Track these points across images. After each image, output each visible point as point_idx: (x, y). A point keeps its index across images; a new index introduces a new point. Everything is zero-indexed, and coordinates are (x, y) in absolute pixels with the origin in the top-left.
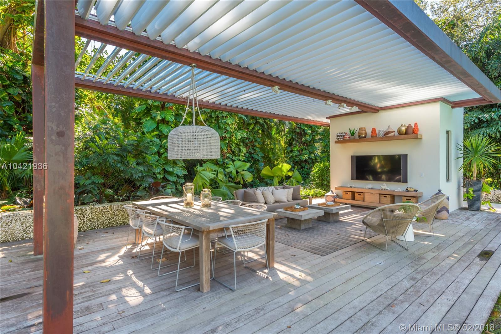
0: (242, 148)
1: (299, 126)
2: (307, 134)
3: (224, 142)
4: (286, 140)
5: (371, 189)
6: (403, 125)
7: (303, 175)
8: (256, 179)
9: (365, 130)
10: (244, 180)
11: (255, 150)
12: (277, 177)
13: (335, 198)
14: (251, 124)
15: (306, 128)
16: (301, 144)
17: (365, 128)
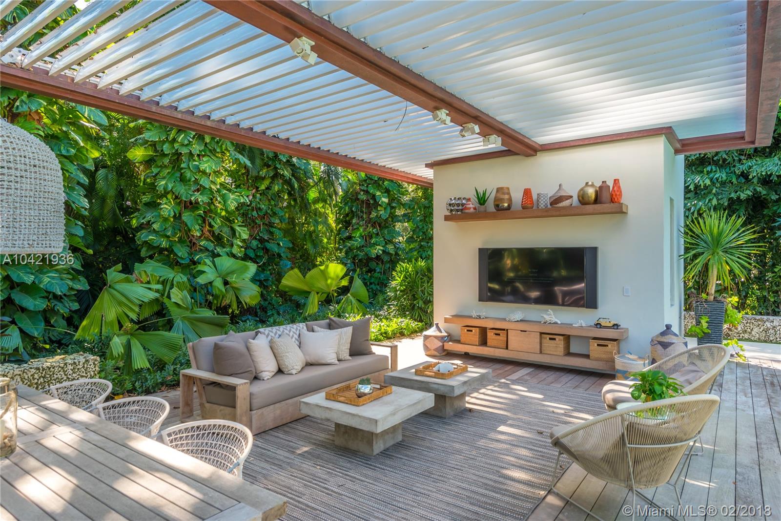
0: (238, 228)
1: (365, 189)
2: (380, 205)
3: (193, 212)
4: (340, 216)
5: (521, 321)
6: (590, 183)
7: (373, 286)
8: (275, 295)
9: (509, 194)
10: (239, 302)
11: (271, 233)
12: (318, 293)
13: (445, 341)
14: (263, 179)
15: (378, 193)
16: (369, 223)
17: (508, 189)
